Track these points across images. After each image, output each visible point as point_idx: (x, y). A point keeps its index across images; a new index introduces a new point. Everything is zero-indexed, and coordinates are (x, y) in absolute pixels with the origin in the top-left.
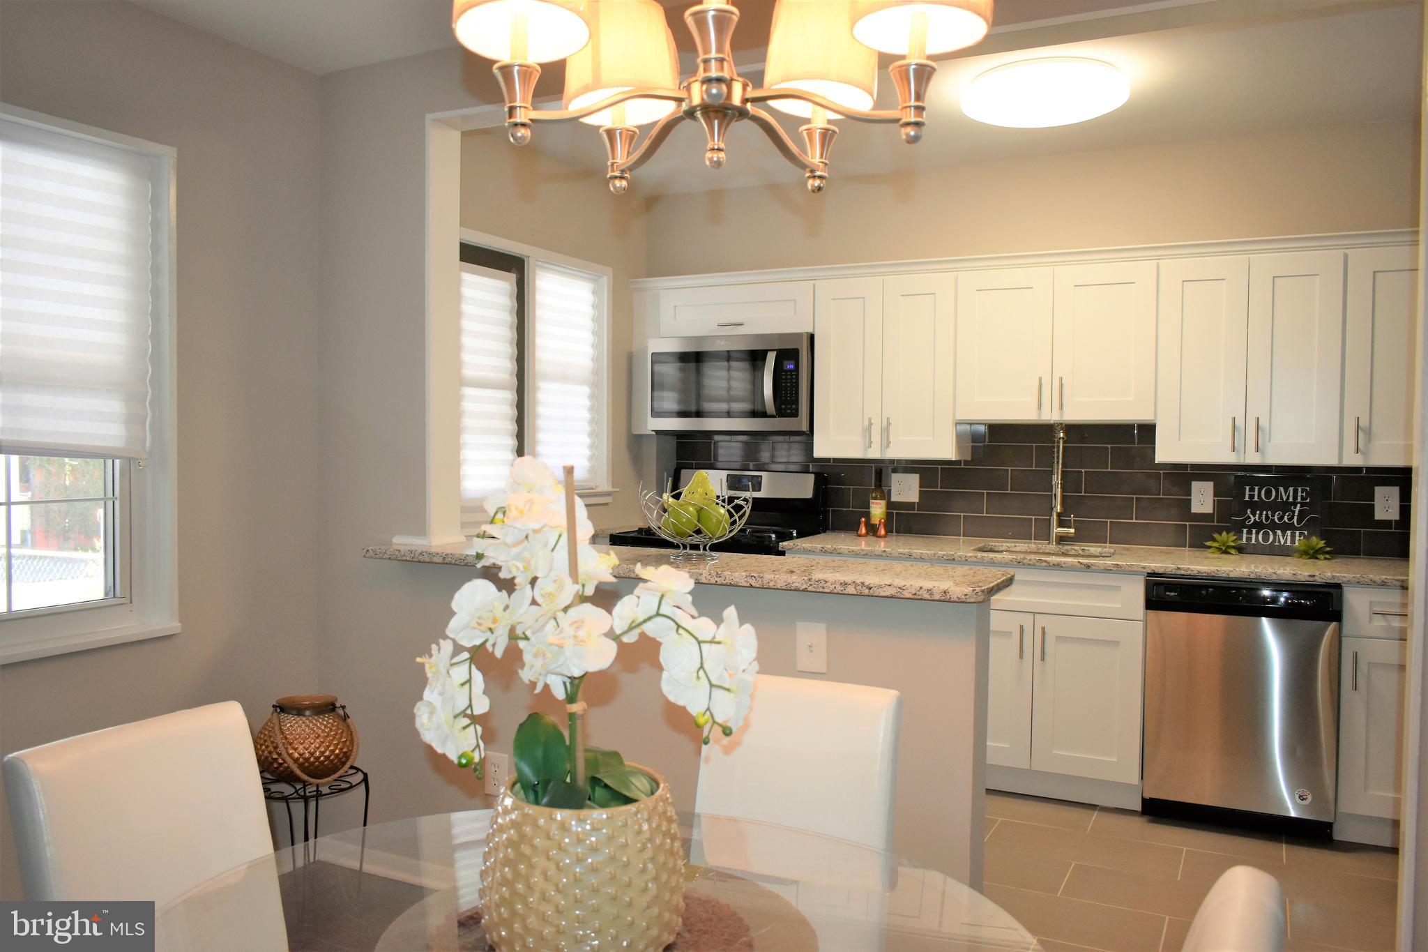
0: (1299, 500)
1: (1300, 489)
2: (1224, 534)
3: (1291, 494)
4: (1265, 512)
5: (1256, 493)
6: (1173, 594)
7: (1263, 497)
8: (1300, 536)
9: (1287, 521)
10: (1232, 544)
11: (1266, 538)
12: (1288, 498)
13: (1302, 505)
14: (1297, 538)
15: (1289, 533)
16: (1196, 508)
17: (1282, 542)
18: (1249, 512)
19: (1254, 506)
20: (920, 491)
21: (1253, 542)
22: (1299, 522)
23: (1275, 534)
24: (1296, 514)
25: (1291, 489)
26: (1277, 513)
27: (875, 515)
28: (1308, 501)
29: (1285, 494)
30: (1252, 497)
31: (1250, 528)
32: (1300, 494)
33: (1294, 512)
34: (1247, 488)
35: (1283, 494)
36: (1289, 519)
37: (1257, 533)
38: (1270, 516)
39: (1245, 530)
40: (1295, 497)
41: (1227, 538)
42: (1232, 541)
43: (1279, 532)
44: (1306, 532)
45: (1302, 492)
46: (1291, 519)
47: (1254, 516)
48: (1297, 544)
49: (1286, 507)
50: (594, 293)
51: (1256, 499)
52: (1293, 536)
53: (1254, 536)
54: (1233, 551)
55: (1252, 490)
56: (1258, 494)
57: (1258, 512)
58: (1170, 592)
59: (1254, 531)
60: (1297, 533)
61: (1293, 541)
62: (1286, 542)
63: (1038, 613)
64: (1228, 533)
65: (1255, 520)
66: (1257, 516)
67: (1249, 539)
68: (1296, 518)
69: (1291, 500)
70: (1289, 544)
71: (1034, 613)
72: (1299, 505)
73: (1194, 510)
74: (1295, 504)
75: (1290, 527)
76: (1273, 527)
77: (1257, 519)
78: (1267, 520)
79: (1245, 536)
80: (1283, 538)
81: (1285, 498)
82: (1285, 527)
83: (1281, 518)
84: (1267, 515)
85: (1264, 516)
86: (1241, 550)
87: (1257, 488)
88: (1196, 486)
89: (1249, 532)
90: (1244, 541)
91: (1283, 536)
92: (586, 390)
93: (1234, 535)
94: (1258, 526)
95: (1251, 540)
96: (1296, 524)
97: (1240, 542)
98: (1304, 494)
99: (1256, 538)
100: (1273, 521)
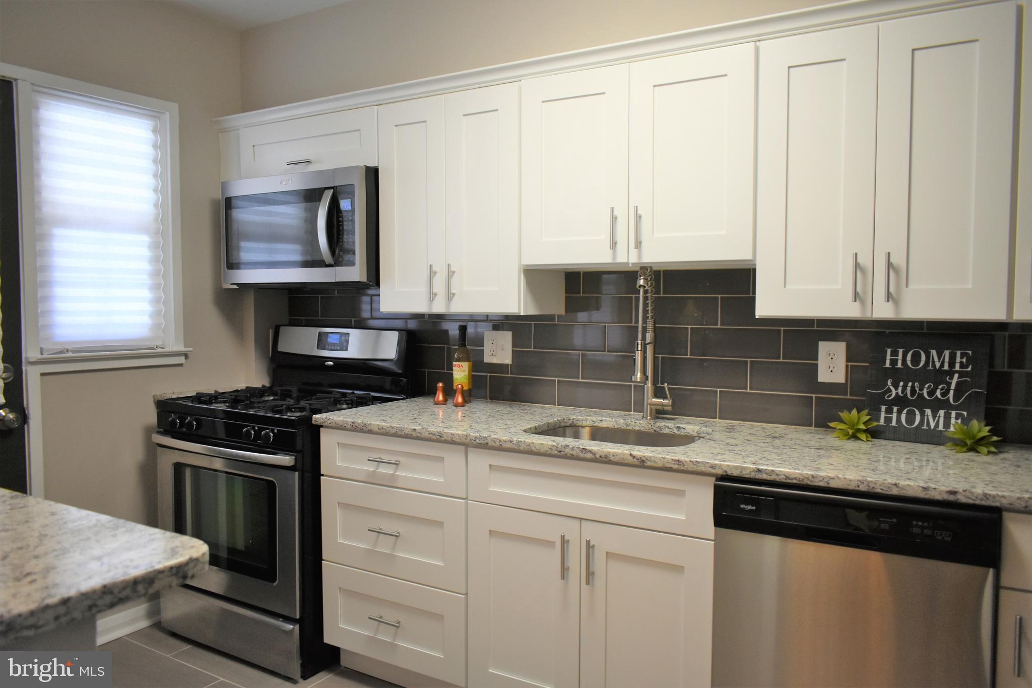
0: (957, 367)
1: (958, 353)
2: (854, 412)
3: (947, 359)
4: (910, 384)
5: (900, 357)
6: (750, 507)
7: (909, 363)
8: (957, 418)
9: (939, 396)
10: (863, 427)
11: (910, 418)
12: (942, 365)
13: (961, 374)
14: (953, 421)
15: (942, 413)
16: (823, 377)
17: (932, 425)
18: (889, 383)
19: (897, 375)
20: (513, 351)
21: (894, 423)
22: (956, 398)
23: (923, 414)
24: (953, 386)
25: (947, 353)
26: (927, 386)
27: (457, 379)
28: (969, 369)
29: (939, 359)
30: (894, 362)
31: (890, 405)
32: (958, 360)
33: (949, 384)
34: (889, 351)
35: (936, 359)
36: (943, 395)
37: (899, 412)
38: (917, 389)
39: (883, 408)
40: (952, 364)
41: (858, 417)
42: (864, 423)
43: (928, 412)
44: (965, 413)
45: (962, 357)
46: (945, 393)
47: (896, 389)
48: (952, 429)
49: (940, 377)
50: (155, 131)
51: (899, 365)
52: (947, 418)
53: (894, 416)
54: (863, 436)
55: (894, 353)
56: (902, 358)
57: (901, 384)
58: (746, 504)
59: (895, 409)
60: (953, 414)
61: (947, 424)
62: (937, 425)
63: (585, 519)
64: (859, 411)
65: (897, 393)
66: (900, 389)
67: (888, 420)
68: (952, 392)
69: (946, 367)
70: (941, 428)
71: (581, 519)
72: (956, 375)
73: (821, 379)
74: (951, 373)
75: (943, 404)
76: (921, 404)
77: (900, 393)
78: (912, 395)
79: (883, 415)
80: (934, 421)
81: (938, 365)
82: (936, 405)
83: (931, 393)
84: (913, 388)
85: (909, 389)
86: (875, 434)
87: (901, 351)
88: (824, 348)
89: (889, 411)
90: (882, 422)
91: (934, 417)
92: (146, 239)
93: (868, 414)
94: (901, 402)
95: (891, 422)
96: (951, 401)
97: (875, 424)
98: (964, 360)
99: (898, 418)
100: (921, 396)
